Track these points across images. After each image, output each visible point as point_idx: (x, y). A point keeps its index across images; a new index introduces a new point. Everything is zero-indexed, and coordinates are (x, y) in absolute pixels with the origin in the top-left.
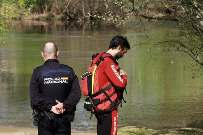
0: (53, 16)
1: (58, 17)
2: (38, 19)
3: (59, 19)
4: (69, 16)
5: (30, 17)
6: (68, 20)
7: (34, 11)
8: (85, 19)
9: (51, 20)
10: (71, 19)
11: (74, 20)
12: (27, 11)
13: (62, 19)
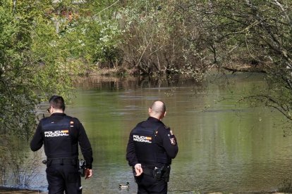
0: (124, 71)
1: (131, 71)
2: (107, 75)
3: (131, 74)
4: (142, 70)
5: (98, 72)
6: (142, 74)
7: (102, 66)
8: (161, 74)
9: (122, 75)
10: (144, 74)
11: (148, 74)
12: (95, 66)
13: (135, 74)
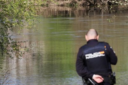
0: (76, 3)
1: (80, 3)
2: (62, 5)
3: (80, 5)
4: (89, 2)
5: (56, 3)
6: (89, 5)
8: (103, 5)
9: (74, 5)
10: (91, 5)
11: (94, 5)
13: (84, 5)
